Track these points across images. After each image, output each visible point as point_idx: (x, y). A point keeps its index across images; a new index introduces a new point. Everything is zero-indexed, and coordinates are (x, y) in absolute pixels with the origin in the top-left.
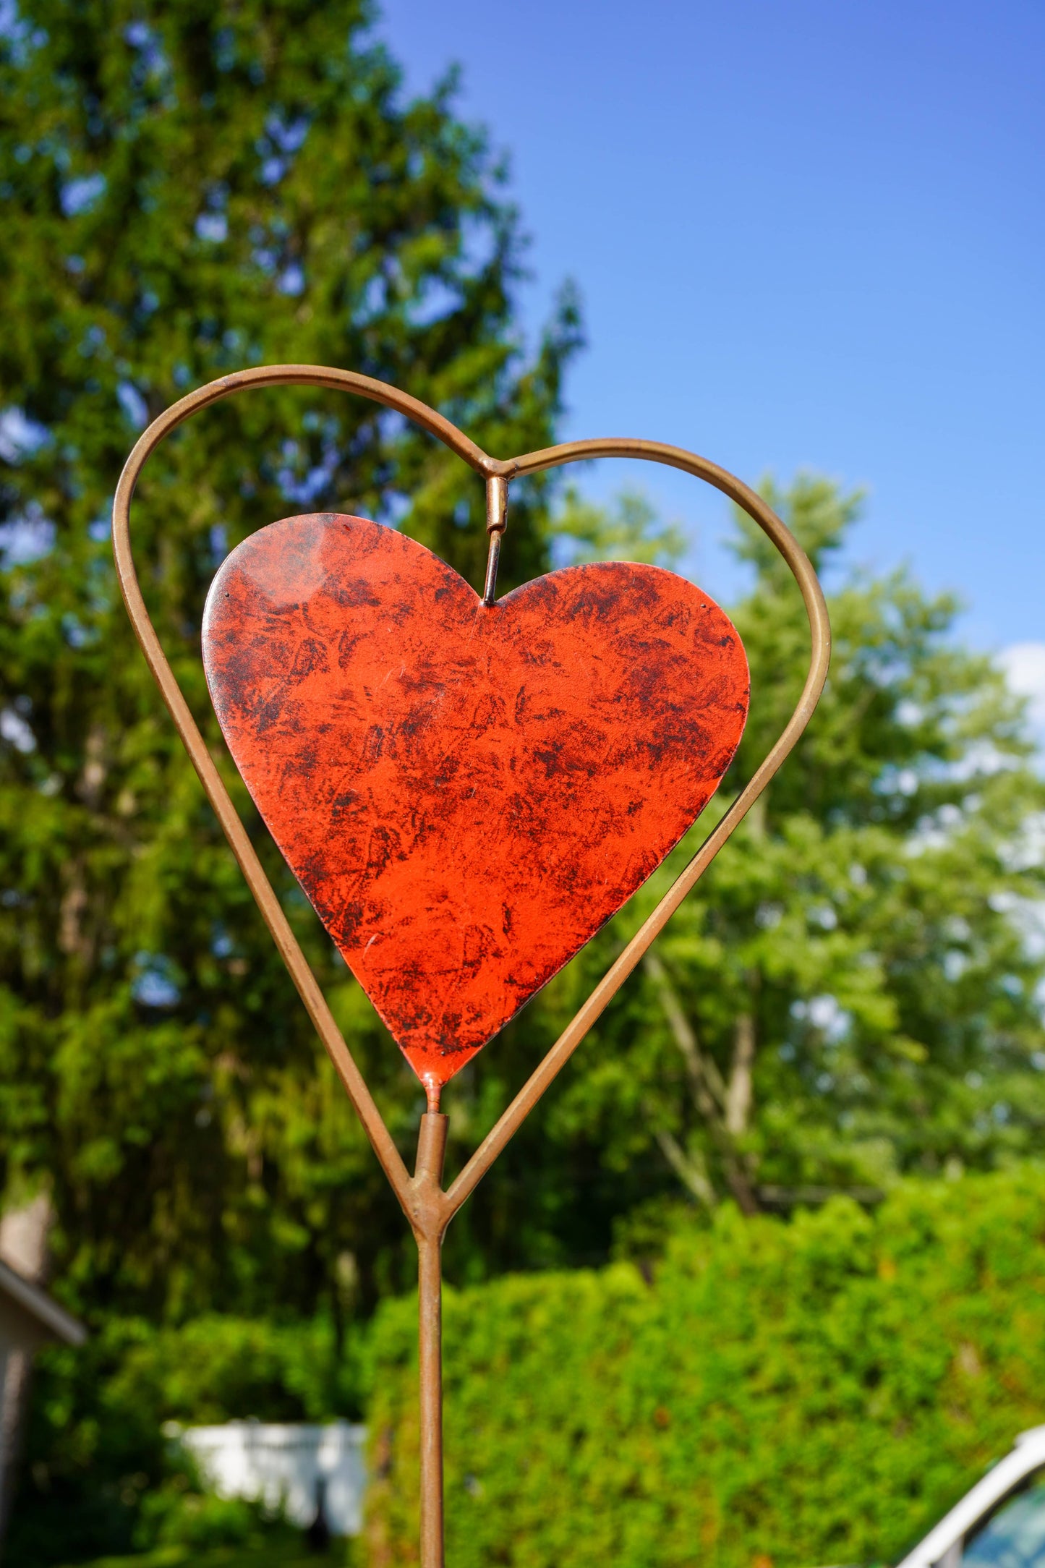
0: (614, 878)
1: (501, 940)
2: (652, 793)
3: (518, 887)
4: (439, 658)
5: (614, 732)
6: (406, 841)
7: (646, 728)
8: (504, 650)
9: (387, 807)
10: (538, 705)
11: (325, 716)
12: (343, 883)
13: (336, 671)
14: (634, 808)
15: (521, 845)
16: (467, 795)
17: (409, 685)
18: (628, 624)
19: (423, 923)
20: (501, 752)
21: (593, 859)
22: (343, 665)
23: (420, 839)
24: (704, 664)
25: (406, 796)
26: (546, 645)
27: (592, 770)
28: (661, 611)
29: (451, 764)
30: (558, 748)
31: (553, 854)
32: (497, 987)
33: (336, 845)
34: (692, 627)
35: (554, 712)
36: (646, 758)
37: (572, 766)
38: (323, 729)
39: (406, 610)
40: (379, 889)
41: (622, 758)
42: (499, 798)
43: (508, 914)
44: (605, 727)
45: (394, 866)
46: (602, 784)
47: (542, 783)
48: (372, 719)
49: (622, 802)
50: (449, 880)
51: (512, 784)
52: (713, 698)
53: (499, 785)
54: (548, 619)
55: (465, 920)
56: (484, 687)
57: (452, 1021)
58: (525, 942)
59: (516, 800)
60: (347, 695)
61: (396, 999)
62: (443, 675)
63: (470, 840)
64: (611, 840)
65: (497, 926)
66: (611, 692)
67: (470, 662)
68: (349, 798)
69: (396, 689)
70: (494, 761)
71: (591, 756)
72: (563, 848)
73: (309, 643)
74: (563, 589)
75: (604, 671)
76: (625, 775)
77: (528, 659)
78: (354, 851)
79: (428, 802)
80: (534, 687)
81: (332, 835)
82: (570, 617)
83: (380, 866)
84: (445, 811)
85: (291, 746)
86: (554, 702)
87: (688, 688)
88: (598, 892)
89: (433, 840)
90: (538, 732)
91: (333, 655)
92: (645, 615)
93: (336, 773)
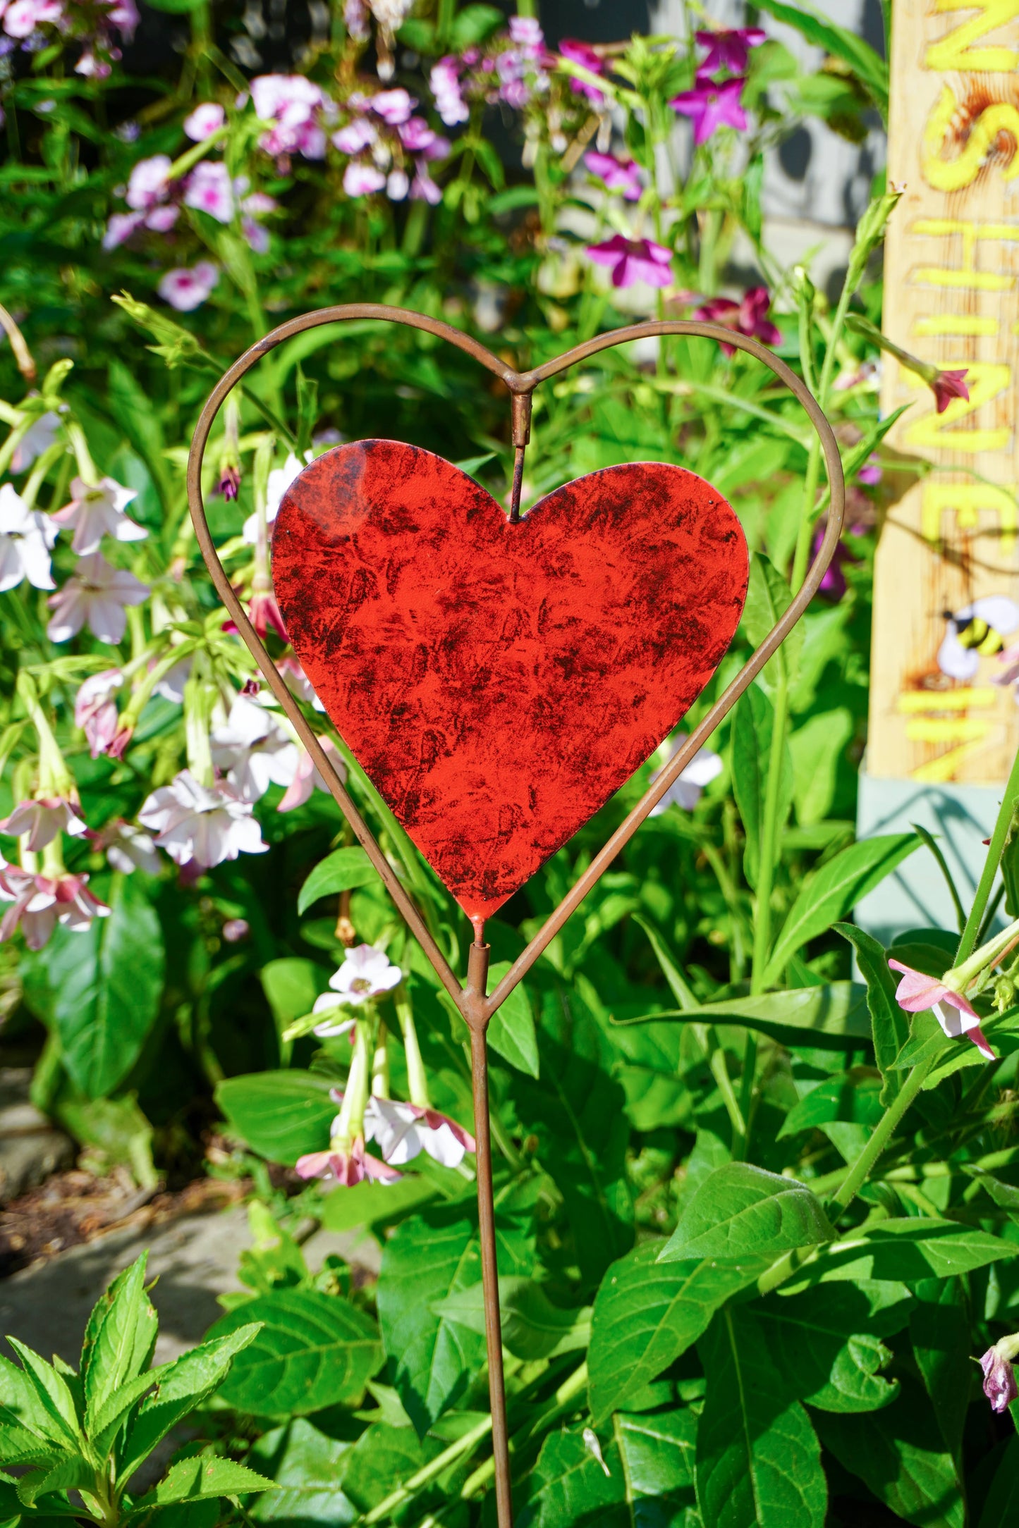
0: (619, 760)
1: (528, 815)
2: (653, 687)
3: (541, 773)
4: (471, 579)
5: (623, 634)
6: (451, 741)
7: (652, 629)
8: (528, 565)
9: (434, 714)
10: (558, 615)
11: (378, 639)
12: (403, 777)
13: (386, 598)
14: (638, 701)
15: (543, 739)
16: (500, 698)
17: (446, 605)
18: (640, 528)
19: (466, 805)
20: (527, 661)
21: (602, 746)
22: (391, 590)
23: (461, 739)
24: (707, 562)
25: (448, 704)
26: (567, 556)
27: (603, 670)
28: (671, 511)
29: (485, 673)
30: (575, 652)
31: (571, 743)
32: (526, 850)
33: (395, 747)
34: (700, 524)
35: (573, 621)
36: (650, 656)
37: (587, 668)
38: (379, 650)
39: (441, 533)
40: (431, 780)
41: (629, 658)
42: (526, 700)
43: (533, 794)
44: (614, 631)
45: (442, 761)
46: (612, 682)
47: (561, 685)
48: (418, 639)
49: (629, 696)
50: (485, 770)
51: (535, 688)
52: (714, 594)
53: (524, 689)
54: (568, 531)
55: (500, 800)
56: (511, 602)
57: (491, 876)
58: (547, 813)
59: (539, 702)
60: (396, 618)
61: (448, 862)
62: (476, 593)
63: (501, 737)
64: (619, 729)
65: (525, 803)
66: (621, 598)
67: (499, 579)
68: (403, 708)
69: (436, 611)
70: (521, 669)
71: (604, 658)
72: (578, 739)
73: (361, 573)
74: (581, 498)
75: (616, 578)
76: (633, 673)
77: (551, 573)
78: (409, 751)
79: (467, 707)
80: (555, 598)
81: (391, 739)
82: (588, 526)
83: (431, 762)
84: (481, 714)
85: (353, 667)
86: (570, 612)
87: (691, 587)
88: (606, 772)
89: (472, 739)
90: (557, 639)
91: (382, 582)
92: (656, 516)
93: (391, 688)
